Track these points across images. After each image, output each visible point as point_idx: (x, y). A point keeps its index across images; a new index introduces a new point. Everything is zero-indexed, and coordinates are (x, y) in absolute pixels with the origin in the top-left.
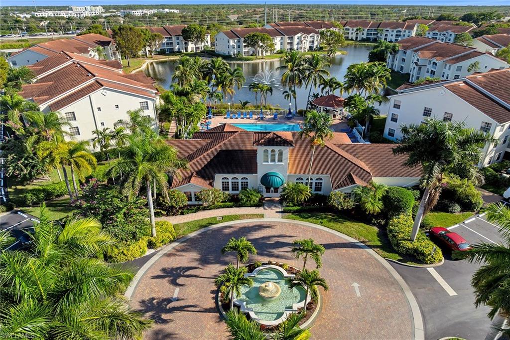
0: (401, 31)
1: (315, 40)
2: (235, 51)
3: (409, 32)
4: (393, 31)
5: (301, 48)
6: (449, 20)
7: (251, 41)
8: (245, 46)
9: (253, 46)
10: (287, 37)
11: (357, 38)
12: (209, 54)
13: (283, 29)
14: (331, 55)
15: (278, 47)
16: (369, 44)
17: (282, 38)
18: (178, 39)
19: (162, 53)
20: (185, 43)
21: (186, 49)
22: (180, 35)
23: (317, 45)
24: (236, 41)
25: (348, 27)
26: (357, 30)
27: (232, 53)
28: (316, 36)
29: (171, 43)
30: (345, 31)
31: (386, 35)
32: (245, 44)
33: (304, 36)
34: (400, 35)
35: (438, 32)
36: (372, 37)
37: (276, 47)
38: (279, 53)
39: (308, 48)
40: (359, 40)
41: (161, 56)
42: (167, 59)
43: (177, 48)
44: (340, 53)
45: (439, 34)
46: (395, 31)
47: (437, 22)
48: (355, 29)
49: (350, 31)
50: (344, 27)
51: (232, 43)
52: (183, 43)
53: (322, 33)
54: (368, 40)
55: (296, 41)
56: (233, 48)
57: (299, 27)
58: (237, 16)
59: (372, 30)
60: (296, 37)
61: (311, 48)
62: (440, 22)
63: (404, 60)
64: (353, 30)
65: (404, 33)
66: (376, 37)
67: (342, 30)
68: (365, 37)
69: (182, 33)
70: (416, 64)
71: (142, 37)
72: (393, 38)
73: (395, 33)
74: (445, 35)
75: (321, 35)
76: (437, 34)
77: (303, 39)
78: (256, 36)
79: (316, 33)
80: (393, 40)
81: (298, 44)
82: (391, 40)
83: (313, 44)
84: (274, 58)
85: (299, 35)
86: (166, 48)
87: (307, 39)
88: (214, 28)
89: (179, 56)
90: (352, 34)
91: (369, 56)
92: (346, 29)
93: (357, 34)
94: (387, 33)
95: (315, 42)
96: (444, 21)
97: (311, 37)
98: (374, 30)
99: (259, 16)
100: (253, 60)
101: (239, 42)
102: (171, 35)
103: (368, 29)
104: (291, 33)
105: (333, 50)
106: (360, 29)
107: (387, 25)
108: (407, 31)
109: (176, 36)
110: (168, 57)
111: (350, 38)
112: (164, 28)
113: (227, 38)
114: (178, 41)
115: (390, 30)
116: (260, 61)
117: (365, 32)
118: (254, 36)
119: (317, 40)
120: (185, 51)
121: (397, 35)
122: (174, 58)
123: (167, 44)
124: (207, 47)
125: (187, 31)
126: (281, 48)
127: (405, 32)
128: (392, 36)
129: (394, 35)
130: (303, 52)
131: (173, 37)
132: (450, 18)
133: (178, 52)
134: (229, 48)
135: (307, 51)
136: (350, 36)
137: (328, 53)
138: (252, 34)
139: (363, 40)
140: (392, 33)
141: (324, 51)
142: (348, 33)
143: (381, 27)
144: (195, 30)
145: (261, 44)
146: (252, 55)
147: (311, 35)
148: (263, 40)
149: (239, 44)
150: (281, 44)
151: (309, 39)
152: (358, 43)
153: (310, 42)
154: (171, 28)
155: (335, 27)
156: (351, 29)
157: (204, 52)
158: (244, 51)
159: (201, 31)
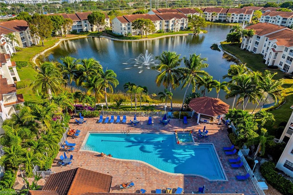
0: (243, 15)
1: (185, 23)
2: (126, 31)
3: (249, 16)
4: (237, 15)
5: (175, 29)
6: (272, 7)
7: (138, 25)
8: (133, 28)
9: (139, 28)
10: (164, 21)
11: (212, 19)
12: (108, 33)
13: (161, 15)
14: (196, 34)
15: (158, 28)
16: (221, 24)
17: (161, 21)
18: (85, 22)
19: (74, 32)
20: (91, 25)
21: (92, 30)
22: (87, 20)
23: (186, 26)
24: (126, 24)
25: (206, 12)
26: (213, 14)
27: (123, 33)
28: (185, 20)
29: (81, 25)
30: (204, 15)
31: (233, 18)
32: (133, 27)
33: (177, 20)
34: (242, 18)
35: (269, 16)
36: (223, 19)
37: (156, 28)
38: (159, 33)
39: (179, 28)
40: (214, 21)
41: (73, 35)
42: (77, 37)
43: (85, 29)
44: (203, 32)
45: (270, 18)
46: (239, 15)
47: (265, 8)
48: (211, 14)
49: (208, 15)
50: (203, 12)
51: (123, 26)
52: (90, 25)
53: (190, 18)
54: (219, 21)
55: (171, 23)
56: (125, 29)
57: (173, 13)
58: (134, 3)
59: (223, 14)
60: (171, 21)
61: (182, 29)
62: (267, 8)
63: (257, 43)
64: (209, 14)
65: (245, 17)
66: (225, 19)
67: (202, 14)
68: (218, 19)
69: (88, 18)
70: (273, 50)
71: (51, 24)
72: (238, 20)
73: (238, 17)
74: (275, 18)
75: (189, 19)
76: (269, 17)
77: (176, 22)
78: (141, 21)
79: (185, 17)
80: (237, 21)
81: (172, 26)
82: (236, 21)
83: (183, 26)
84: (155, 37)
85: (173, 19)
86: (77, 29)
87: (179, 22)
88: (114, 14)
89: (86, 35)
90: (209, 17)
91: (227, 38)
92: (205, 13)
93: (212, 17)
94: (233, 16)
95: (184, 24)
96: (270, 8)
97: (182, 20)
98: (225, 14)
99: (148, 3)
100: (139, 39)
101: (129, 25)
102: (81, 20)
103: (220, 14)
104: (167, 18)
105: (197, 30)
106: (215, 14)
107: (233, 11)
108: (247, 15)
109: (84, 20)
110: (77, 36)
111: (207, 20)
112: (76, 14)
113: (120, 22)
114: (86, 24)
115: (235, 15)
116: (144, 40)
117: (218, 16)
118: (139, 21)
119: (186, 23)
120: (91, 31)
121: (240, 18)
122: (82, 37)
123: (78, 26)
124: (108, 27)
125: (91, 17)
126: (160, 29)
127: (245, 15)
128: (236, 18)
129: (238, 18)
130: (176, 31)
131: (82, 21)
132: (273, 5)
133: (85, 32)
134: (121, 29)
135: (179, 31)
136: (208, 18)
137: (194, 32)
138: (138, 19)
139: (217, 21)
140: (237, 17)
141: (191, 30)
142: (206, 16)
143: (229, 12)
144: (97, 16)
145: (145, 27)
146: (138, 35)
147: (182, 19)
148: (146, 24)
149: (129, 26)
150: (160, 26)
151: (180, 22)
152: (213, 23)
153: (181, 24)
154: (81, 14)
155: (198, 12)
156: (208, 13)
157: (104, 32)
158: (132, 31)
159: (101, 18)
